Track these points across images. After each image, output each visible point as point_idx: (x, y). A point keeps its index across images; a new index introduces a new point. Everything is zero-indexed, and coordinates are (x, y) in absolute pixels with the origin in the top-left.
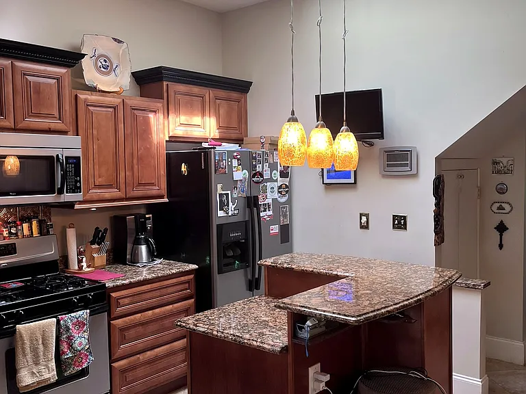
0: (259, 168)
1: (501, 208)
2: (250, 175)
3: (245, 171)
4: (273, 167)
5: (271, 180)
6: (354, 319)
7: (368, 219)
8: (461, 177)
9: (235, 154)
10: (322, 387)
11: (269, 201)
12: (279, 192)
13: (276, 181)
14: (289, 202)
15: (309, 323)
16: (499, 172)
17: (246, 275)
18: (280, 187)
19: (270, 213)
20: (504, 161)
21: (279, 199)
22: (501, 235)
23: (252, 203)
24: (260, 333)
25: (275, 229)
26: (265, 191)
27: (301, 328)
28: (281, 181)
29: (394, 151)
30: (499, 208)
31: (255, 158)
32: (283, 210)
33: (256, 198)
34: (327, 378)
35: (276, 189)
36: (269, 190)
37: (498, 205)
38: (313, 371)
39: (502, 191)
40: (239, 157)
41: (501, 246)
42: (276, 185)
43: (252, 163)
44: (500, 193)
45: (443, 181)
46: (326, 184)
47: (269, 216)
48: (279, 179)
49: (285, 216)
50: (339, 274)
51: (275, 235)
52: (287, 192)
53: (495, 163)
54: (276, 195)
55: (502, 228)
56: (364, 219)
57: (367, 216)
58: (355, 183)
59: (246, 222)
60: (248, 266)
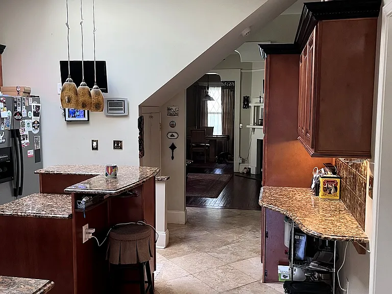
0: (19, 110)
1: (172, 136)
2: (12, 114)
3: (9, 111)
4: (29, 108)
5: (27, 118)
6: (115, 191)
7: (97, 144)
8: (151, 117)
9: (2, 99)
10: (90, 236)
11: (26, 133)
12: (33, 126)
13: (31, 119)
14: (40, 133)
15: (84, 199)
16: (171, 115)
17: (11, 185)
18: (34, 123)
19: (28, 141)
20: (174, 108)
21: (33, 131)
22: (173, 151)
23: (15, 134)
24: (51, 211)
25: (31, 153)
26: (23, 126)
27: (80, 203)
28: (34, 119)
29: (113, 101)
30: (171, 136)
31: (16, 102)
32: (36, 139)
33: (18, 131)
34: (93, 231)
35: (31, 125)
36: (26, 125)
37: (171, 134)
38: (85, 228)
39: (173, 126)
40: (4, 101)
41: (173, 158)
42: (31, 121)
43: (14, 105)
44: (172, 127)
45: (143, 120)
46: (67, 121)
47: (27, 143)
48: (33, 117)
49: (37, 144)
50: (93, 174)
51: (31, 157)
52: (38, 126)
53: (169, 109)
54: (31, 129)
55: (173, 147)
56: (95, 144)
57: (97, 141)
58: (88, 120)
59: (11, 147)
60: (13, 179)
